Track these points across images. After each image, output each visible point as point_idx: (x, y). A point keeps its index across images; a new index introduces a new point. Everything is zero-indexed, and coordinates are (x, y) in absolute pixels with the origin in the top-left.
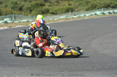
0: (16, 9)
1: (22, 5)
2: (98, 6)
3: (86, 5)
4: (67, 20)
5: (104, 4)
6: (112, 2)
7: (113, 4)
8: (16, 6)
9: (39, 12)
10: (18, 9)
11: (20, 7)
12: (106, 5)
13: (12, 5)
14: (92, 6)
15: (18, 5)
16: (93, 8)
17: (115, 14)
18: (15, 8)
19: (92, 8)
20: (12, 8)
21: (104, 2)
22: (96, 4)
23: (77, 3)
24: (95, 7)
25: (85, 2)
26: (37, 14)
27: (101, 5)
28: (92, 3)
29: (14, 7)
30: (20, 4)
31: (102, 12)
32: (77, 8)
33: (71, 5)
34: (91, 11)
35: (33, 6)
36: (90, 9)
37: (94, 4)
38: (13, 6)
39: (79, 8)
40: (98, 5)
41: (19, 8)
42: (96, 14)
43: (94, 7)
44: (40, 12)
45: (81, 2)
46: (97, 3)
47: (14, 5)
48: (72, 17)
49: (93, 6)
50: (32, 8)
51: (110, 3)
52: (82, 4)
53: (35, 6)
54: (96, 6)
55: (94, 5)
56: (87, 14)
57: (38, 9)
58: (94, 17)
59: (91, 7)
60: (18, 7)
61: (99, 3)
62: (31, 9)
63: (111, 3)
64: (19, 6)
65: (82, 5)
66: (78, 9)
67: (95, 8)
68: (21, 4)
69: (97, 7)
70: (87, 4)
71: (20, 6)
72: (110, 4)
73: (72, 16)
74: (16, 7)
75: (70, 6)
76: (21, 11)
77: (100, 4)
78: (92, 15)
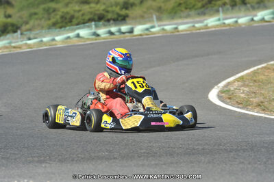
2: (77, 18)
3: (46, 16)
4: (14, 49)
5: (91, 13)
6: (110, 9)
7: (113, 12)
12: (95, 14)
14: (62, 17)
16: (66, 23)
17: (123, 35)
19: (64, 24)
21: (90, 8)
22: (72, 13)
23: (25, 14)
24: (71, 21)
25: (44, 9)
27: (83, 15)
28: (63, 12)
31: (93, 31)
32: (27, 23)
33: (9, 16)
34: (63, 29)
36: (58, 25)
37: (67, 13)
39: (31, 23)
40: (77, 15)
42: (78, 36)
43: (67, 21)
45: (33, 10)
46: (75, 11)
48: (24, 42)
49: (66, 18)
51: (103, 10)
52: (35, 14)
54: (72, 17)
55: (68, 17)
56: (57, 36)
58: (76, 42)
59: (59, 20)
61: (79, 11)
63: (108, 12)
65: (36, 16)
66: (28, 27)
67: (69, 24)
69: (75, 21)
70: (49, 14)
72: (106, 14)
73: (22, 41)
75: (9, 20)
77: (81, 13)
78: (69, 38)
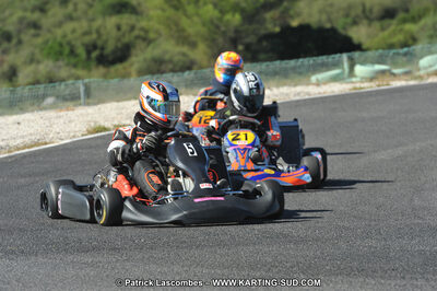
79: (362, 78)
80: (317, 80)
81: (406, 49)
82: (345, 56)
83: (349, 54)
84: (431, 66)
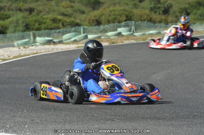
0: (158, 10)
1: (169, 4)
8: (159, 5)
9: (199, 17)
10: (161, 12)
11: (165, 8)
13: (151, 4)
15: (161, 4)
18: (156, 10)
20: (152, 9)
26: (195, 20)
29: (155, 8)
30: (165, 2)
35: (192, 6)
38: (152, 6)
41: (163, 9)
44: (201, 16)
47: (155, 4)
50: (189, 9)
53: (196, 7)
57: (198, 11)
60: (162, 7)
62: (189, 11)
64: (164, 5)
68: (167, 3)
71: (166, 6)
74: (159, 8)
76: (167, 15)
79: (40, 43)
80: (18, 44)
81: (59, 30)
82: (31, 33)
83: (33, 32)
84: (70, 39)
